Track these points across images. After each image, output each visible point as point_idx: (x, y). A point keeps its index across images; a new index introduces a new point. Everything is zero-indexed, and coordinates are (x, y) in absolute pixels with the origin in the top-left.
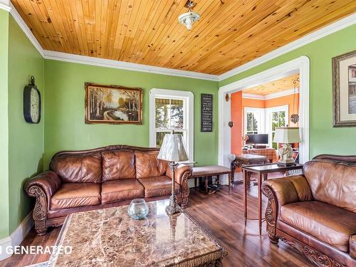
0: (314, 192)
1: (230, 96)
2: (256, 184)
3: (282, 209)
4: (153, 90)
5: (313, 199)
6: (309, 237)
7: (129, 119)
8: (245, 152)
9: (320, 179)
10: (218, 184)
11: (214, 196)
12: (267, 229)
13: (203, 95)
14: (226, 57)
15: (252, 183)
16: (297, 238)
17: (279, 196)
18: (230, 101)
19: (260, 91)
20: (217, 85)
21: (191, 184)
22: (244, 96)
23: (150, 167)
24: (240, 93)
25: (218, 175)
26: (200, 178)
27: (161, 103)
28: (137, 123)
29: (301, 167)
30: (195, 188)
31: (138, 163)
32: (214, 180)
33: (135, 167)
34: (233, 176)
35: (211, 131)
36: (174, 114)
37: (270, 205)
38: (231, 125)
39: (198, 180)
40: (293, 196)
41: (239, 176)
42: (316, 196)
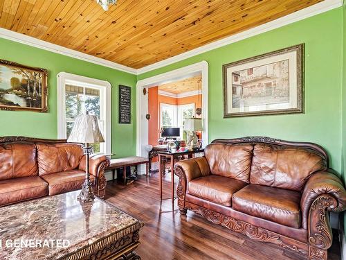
0: (211, 168)
1: (147, 90)
2: (170, 171)
3: (189, 184)
4: (62, 74)
5: (211, 174)
6: (208, 202)
7: (28, 105)
8: (161, 143)
9: (215, 158)
10: (136, 175)
11: (133, 186)
12: (179, 204)
13: (121, 87)
14: (144, 51)
15: (167, 170)
16: (200, 205)
17: (187, 174)
18: (147, 94)
19: (173, 90)
20: (136, 79)
21: (109, 176)
22: (160, 93)
23: (58, 161)
24: (157, 88)
25: (136, 165)
26: (118, 170)
27: (73, 91)
28: (40, 111)
29: (203, 151)
30: (113, 180)
31: (41, 157)
32: (132, 171)
33: (37, 162)
34: (150, 167)
35: (129, 123)
36: (89, 108)
37: (180, 183)
38: (148, 117)
39: (116, 172)
40: (197, 172)
41: (156, 166)
42: (213, 171)
